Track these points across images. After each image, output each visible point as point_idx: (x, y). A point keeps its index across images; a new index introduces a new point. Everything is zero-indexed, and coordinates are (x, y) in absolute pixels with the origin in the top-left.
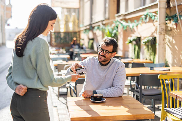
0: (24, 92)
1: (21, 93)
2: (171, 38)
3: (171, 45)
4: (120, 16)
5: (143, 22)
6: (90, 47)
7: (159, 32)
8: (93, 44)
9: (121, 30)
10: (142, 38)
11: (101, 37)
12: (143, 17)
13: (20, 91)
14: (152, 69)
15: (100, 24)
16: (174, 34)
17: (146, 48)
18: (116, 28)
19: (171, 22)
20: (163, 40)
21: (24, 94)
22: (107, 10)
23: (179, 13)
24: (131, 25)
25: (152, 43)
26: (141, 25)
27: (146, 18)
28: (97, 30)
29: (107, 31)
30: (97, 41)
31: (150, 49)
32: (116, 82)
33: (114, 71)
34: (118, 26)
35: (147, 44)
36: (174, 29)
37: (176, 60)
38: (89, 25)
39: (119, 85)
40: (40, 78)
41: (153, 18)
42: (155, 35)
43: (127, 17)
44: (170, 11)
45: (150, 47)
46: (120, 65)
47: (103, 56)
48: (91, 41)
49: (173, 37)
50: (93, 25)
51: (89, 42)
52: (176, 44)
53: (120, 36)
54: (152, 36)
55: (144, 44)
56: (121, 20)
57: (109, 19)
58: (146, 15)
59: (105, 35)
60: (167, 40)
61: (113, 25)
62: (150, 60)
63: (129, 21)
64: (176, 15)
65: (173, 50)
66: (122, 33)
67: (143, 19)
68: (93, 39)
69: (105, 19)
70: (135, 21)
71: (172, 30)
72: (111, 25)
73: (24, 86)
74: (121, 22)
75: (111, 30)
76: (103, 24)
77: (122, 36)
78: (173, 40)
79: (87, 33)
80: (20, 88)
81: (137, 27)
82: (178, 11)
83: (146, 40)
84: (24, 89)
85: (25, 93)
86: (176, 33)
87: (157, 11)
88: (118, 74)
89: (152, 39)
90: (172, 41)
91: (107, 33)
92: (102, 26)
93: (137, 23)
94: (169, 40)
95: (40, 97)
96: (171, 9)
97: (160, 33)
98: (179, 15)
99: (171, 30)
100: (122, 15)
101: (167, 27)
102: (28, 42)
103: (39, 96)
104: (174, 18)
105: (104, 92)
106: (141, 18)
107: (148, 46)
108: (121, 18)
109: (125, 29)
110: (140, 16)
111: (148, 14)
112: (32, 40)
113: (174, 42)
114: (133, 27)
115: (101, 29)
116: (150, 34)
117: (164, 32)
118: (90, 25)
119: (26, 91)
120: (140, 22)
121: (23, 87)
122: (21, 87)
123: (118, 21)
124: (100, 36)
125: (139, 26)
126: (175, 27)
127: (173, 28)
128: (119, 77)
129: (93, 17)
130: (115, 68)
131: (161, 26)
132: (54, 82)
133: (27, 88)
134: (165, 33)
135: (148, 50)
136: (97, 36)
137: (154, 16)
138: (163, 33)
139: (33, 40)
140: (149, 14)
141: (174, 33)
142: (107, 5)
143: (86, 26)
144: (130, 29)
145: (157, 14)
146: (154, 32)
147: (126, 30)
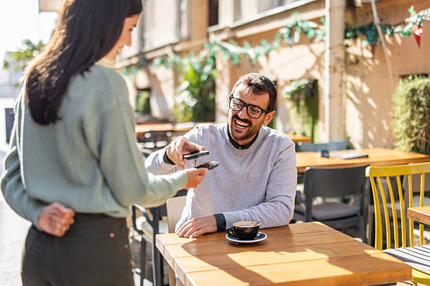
0: (65, 225)
1: (59, 229)
2: (357, 82)
3: (358, 97)
4: (221, 31)
5: (283, 45)
6: (141, 107)
7: (330, 67)
8: (148, 100)
9: (224, 66)
10: (281, 83)
11: (171, 82)
12: (285, 31)
13: (55, 222)
14: (326, 155)
15: (168, 51)
16: (366, 72)
17: (292, 107)
18: (210, 60)
19: (355, 43)
20: (341, 86)
21: (67, 232)
22: (184, 17)
23: (381, 20)
24: (251, 52)
25: (309, 94)
26: (279, 52)
27: (291, 35)
28: (159, 66)
29: (187, 69)
30: (161, 95)
31: (301, 109)
32: (274, 189)
33: (270, 160)
34: (216, 57)
35: (296, 96)
36: (364, 58)
37: (373, 132)
38: (137, 56)
39: (282, 194)
40: (109, 181)
41: (311, 33)
42: (316, 75)
43: (241, 34)
44: (355, 17)
45: (302, 103)
46: (283, 146)
47: (245, 121)
48: (144, 95)
49: (363, 78)
50: (149, 56)
51: (138, 98)
52: (370, 95)
53: (223, 80)
54: (307, 76)
55: (290, 96)
56: (226, 41)
57: (189, 39)
58: (291, 26)
59: (181, 79)
60: (349, 85)
61: (204, 54)
62: (304, 134)
63: (246, 44)
64: (371, 25)
65: (363, 109)
66: (226, 72)
67: (282, 38)
68: (148, 90)
69: (181, 41)
70: (264, 42)
71: (360, 62)
72: (197, 53)
73: (67, 206)
74: (226, 45)
75: (197, 67)
76: (175, 52)
77: (227, 80)
78: (364, 85)
79: (132, 76)
80: (54, 214)
81: (267, 55)
82: (378, 16)
83: (292, 87)
84: (67, 216)
85: (68, 227)
86: (370, 68)
87: (324, 17)
88: (278, 167)
89: (307, 85)
90: (361, 89)
91: (187, 73)
92: (172, 57)
93: (269, 47)
94: (353, 86)
95: (112, 235)
96: (358, 10)
97: (332, 69)
98: (381, 25)
99: (357, 62)
100: (227, 30)
101: (347, 54)
102: (72, 78)
103: (111, 232)
104: (368, 33)
105: (244, 215)
106: (278, 36)
107: (297, 103)
108: (225, 35)
109: (236, 61)
110: (276, 31)
111: (297, 25)
112: (82, 73)
113: (366, 90)
114: (257, 55)
115: (171, 65)
116: (301, 73)
117: (341, 66)
118: (141, 54)
119: (72, 221)
120: (276, 44)
121: (65, 210)
122: (58, 209)
123: (215, 43)
124: (167, 80)
125: (273, 54)
126: (368, 54)
127: (363, 56)
128: (283, 174)
129: (147, 36)
130: (272, 153)
131: (334, 53)
132: (150, 193)
133: (73, 214)
134: (343, 69)
135: (298, 111)
136: (158, 83)
137: (315, 29)
138: (339, 69)
139: (86, 74)
140: (300, 24)
141: (366, 68)
142: (184, 6)
143: (129, 58)
144: (248, 62)
145: (321, 24)
146: (313, 68)
147: (238, 65)
